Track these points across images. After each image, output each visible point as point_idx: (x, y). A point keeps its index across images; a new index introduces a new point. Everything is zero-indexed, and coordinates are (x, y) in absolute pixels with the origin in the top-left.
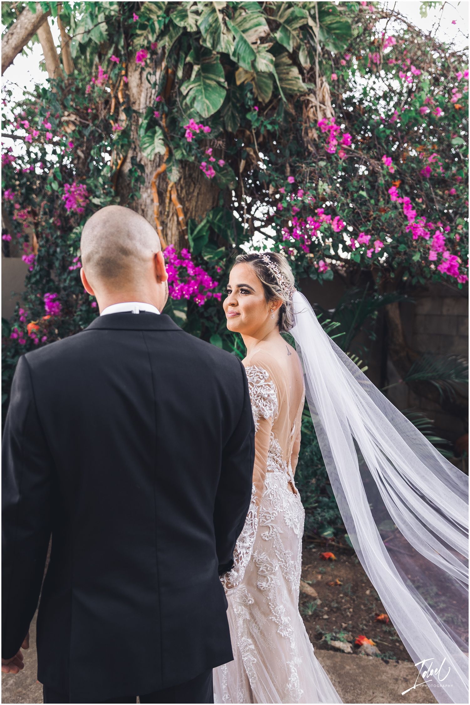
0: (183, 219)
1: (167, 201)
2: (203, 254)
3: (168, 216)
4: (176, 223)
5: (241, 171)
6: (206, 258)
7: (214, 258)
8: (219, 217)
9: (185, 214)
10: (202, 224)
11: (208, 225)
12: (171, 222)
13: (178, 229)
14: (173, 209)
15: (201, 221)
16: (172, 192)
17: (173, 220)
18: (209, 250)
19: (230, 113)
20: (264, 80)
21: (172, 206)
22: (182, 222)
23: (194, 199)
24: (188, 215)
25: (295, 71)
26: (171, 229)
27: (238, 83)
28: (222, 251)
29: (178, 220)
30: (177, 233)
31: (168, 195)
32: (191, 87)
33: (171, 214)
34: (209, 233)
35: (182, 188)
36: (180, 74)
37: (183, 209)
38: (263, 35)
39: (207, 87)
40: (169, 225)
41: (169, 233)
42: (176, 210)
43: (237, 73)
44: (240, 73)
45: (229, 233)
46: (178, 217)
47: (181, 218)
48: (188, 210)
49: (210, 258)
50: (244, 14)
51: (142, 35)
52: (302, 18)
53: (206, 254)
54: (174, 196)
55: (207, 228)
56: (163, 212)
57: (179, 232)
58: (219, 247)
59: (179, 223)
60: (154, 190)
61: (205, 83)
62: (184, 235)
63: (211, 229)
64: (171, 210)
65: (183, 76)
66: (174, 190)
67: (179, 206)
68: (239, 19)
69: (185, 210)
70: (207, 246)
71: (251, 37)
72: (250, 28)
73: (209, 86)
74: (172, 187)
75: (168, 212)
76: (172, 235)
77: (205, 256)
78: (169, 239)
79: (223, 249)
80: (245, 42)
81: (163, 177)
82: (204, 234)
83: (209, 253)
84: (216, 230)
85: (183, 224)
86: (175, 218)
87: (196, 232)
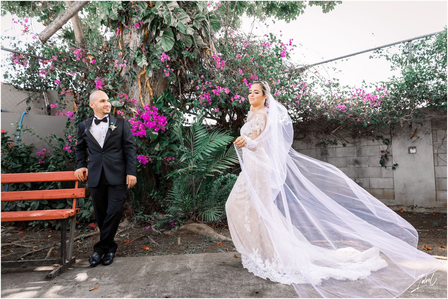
1: (145, 87)
2: (162, 109)
3: (145, 93)
5: (178, 75)
8: (167, 95)
10: (161, 97)
12: (147, 96)
13: (150, 99)
15: (160, 96)
16: (148, 83)
19: (173, 51)
20: (188, 39)
21: (147, 89)
23: (157, 87)
24: (154, 93)
25: (200, 37)
26: (147, 99)
27: (178, 40)
29: (150, 95)
30: (150, 101)
31: (146, 84)
32: (160, 39)
33: (147, 93)
35: (151, 82)
36: (154, 33)
38: (189, 21)
39: (166, 40)
41: (146, 101)
42: (149, 91)
43: (177, 36)
44: (178, 36)
46: (150, 94)
47: (151, 94)
48: (154, 91)
49: (166, 111)
50: (180, 13)
51: (135, 17)
52: (203, 18)
54: (148, 85)
55: (162, 99)
56: (143, 92)
57: (151, 100)
59: (150, 96)
60: (139, 82)
61: (165, 38)
62: (153, 102)
63: (164, 99)
64: (147, 91)
65: (156, 34)
66: (148, 81)
67: (151, 89)
68: (178, 15)
70: (163, 107)
71: (184, 22)
72: (183, 19)
73: (167, 39)
74: (147, 81)
75: (145, 91)
78: (146, 103)
80: (182, 23)
81: (143, 76)
82: (162, 101)
83: (165, 109)
84: (166, 100)
85: (152, 97)
86: (149, 94)
87: (158, 100)
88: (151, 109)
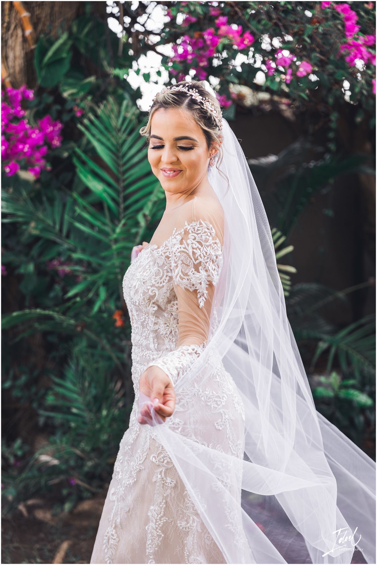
0: (31, 34)
1: (7, 6)
2: (61, 89)
3: (8, 29)
4: (20, 39)
6: (66, 95)
7: (77, 93)
8: (86, 30)
9: (35, 26)
10: (60, 41)
11: (70, 43)
12: (14, 38)
13: (23, 48)
14: (15, 18)
15: (59, 36)
17: (17, 36)
18: (71, 81)
21: (14, 15)
22: (30, 39)
24: (40, 27)
26: (13, 49)
28: (90, 83)
29: (23, 35)
30: (23, 55)
33: (12, 27)
34: (71, 54)
37: (31, 18)
40: (10, 42)
41: (11, 55)
42: (21, 20)
45: (102, 54)
46: (23, 30)
47: (28, 31)
48: (39, 19)
49: (72, 95)
53: (66, 88)
55: (67, 47)
57: (26, 54)
58: (87, 76)
59: (25, 39)
63: (74, 50)
64: (13, 20)
67: (25, 14)
69: (35, 21)
70: (67, 75)
75: (9, 23)
76: (15, 57)
77: (65, 91)
78: (11, 63)
79: (92, 79)
82: (64, 55)
83: (72, 86)
84: (83, 50)
85: (31, 42)
86: (20, 32)
87: (50, 53)
88: (30, 84)
